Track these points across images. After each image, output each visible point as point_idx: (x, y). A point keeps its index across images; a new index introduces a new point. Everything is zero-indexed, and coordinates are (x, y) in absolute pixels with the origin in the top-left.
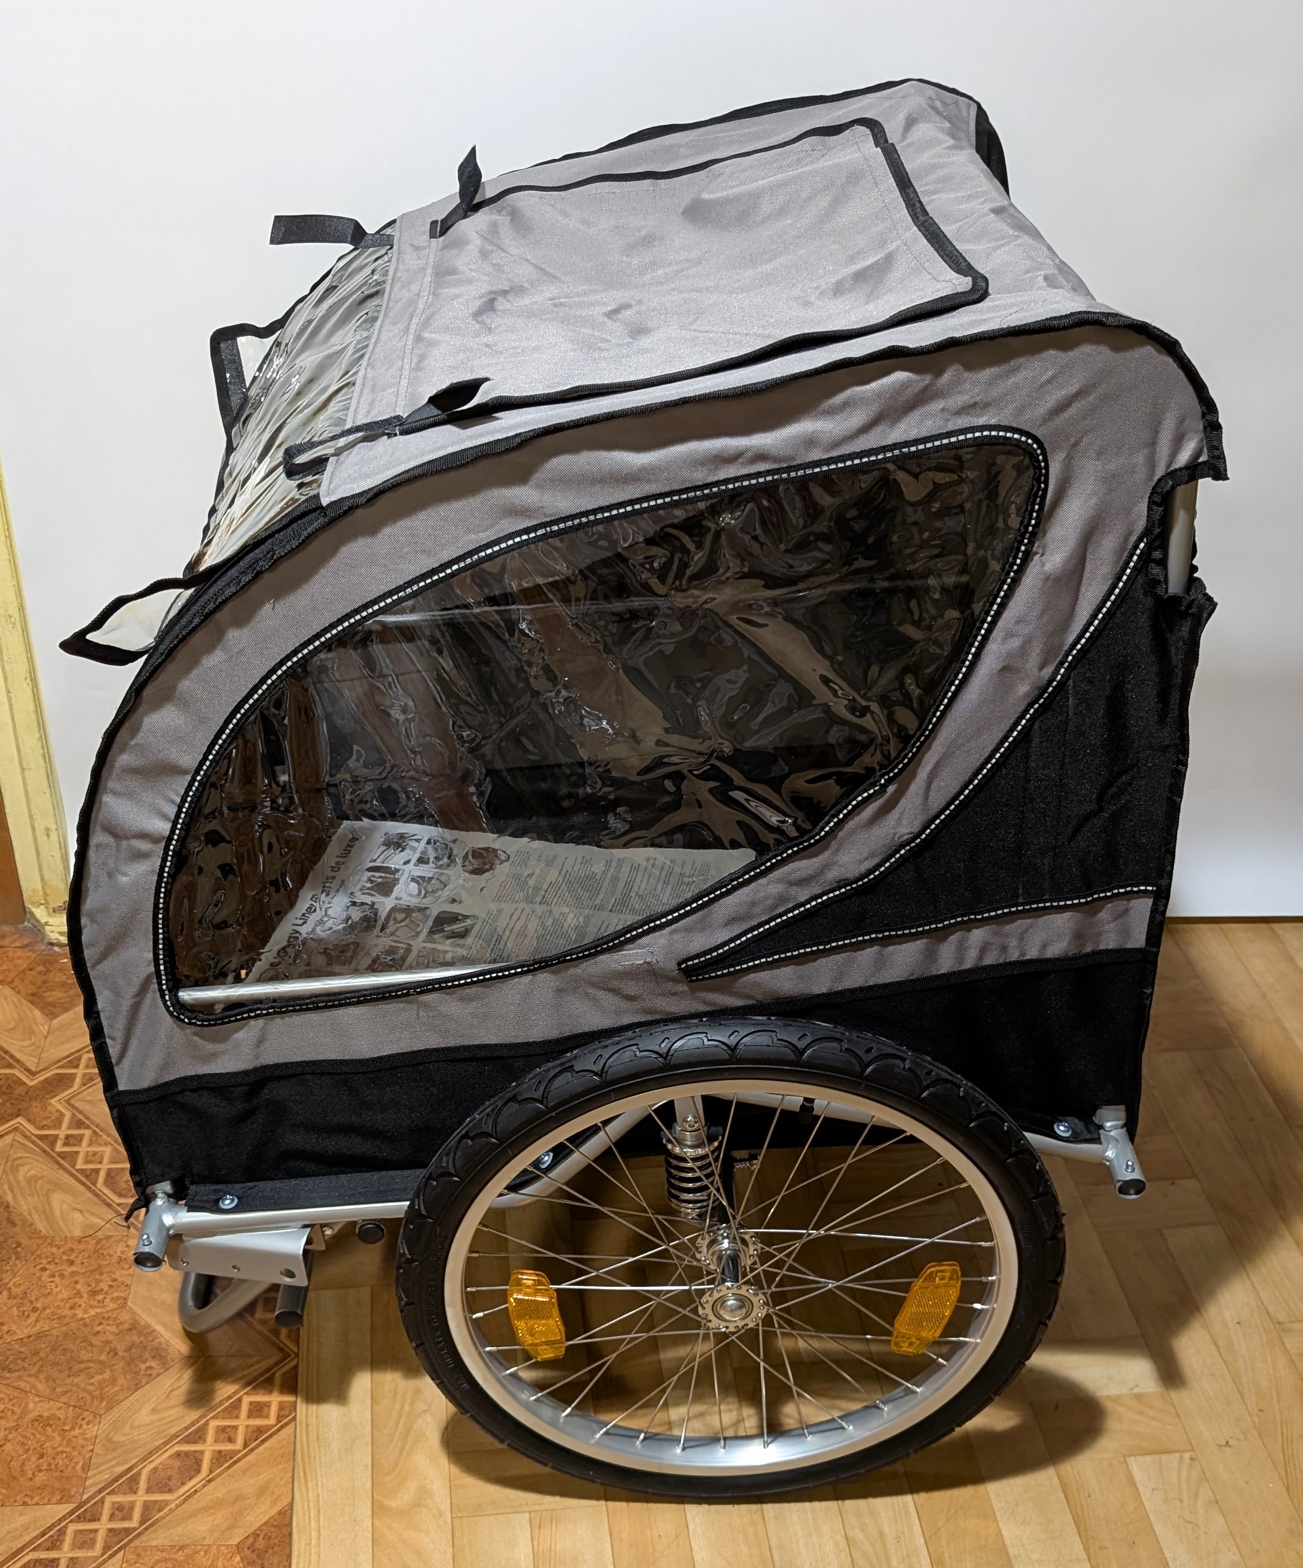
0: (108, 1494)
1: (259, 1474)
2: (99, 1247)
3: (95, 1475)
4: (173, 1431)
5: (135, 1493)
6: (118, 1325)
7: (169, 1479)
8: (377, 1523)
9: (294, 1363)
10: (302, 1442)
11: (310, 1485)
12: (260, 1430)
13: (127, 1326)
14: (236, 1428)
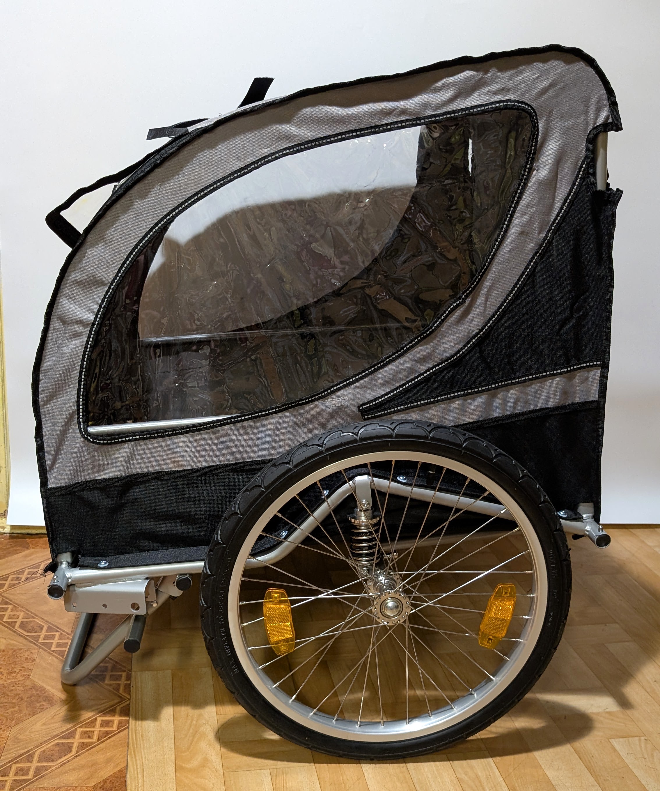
0: (14, 763)
1: (106, 753)
2: (15, 653)
3: (6, 755)
4: (55, 734)
5: (31, 762)
6: (24, 687)
7: (52, 756)
8: (178, 775)
9: (128, 702)
10: (132, 737)
11: (137, 758)
12: (107, 733)
13: (29, 687)
14: (93, 732)
